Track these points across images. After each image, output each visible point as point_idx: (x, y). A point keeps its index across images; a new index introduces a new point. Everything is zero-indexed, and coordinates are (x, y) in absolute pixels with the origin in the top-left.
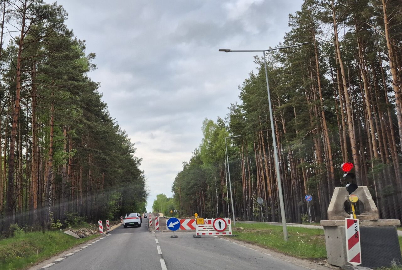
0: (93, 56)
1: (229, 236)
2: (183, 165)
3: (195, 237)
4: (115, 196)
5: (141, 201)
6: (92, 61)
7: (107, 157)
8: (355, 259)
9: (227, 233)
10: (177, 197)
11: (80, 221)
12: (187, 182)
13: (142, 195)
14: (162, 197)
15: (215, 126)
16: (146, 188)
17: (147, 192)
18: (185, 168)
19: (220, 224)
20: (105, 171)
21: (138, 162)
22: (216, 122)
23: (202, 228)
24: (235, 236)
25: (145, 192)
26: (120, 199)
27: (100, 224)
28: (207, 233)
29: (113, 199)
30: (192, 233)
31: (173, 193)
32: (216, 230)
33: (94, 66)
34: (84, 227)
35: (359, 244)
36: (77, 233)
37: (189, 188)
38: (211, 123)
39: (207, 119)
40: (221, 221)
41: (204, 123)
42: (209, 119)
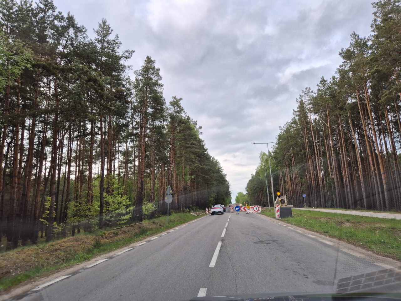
0: (201, 128)
1: (260, 213)
2: (251, 176)
3: (246, 214)
4: (213, 195)
5: (228, 197)
6: (200, 131)
7: (208, 177)
8: (278, 216)
9: (259, 212)
10: (249, 194)
11: (196, 209)
12: (253, 186)
13: (228, 194)
14: (240, 194)
15: (266, 155)
16: (230, 190)
17: (231, 192)
18: (252, 177)
19: (256, 208)
20: (207, 183)
21: (225, 176)
22: (267, 153)
23: (249, 210)
24: (262, 213)
25: (230, 192)
26: (215, 197)
27: (207, 209)
28: (251, 212)
29: (212, 197)
30: (245, 213)
31: (247, 192)
32: (254, 210)
33: (202, 133)
34: (198, 211)
35: (279, 212)
36: (196, 214)
37: (254, 190)
38: (264, 154)
39: (262, 152)
40: (257, 207)
41: (261, 154)
42: (263, 152)
